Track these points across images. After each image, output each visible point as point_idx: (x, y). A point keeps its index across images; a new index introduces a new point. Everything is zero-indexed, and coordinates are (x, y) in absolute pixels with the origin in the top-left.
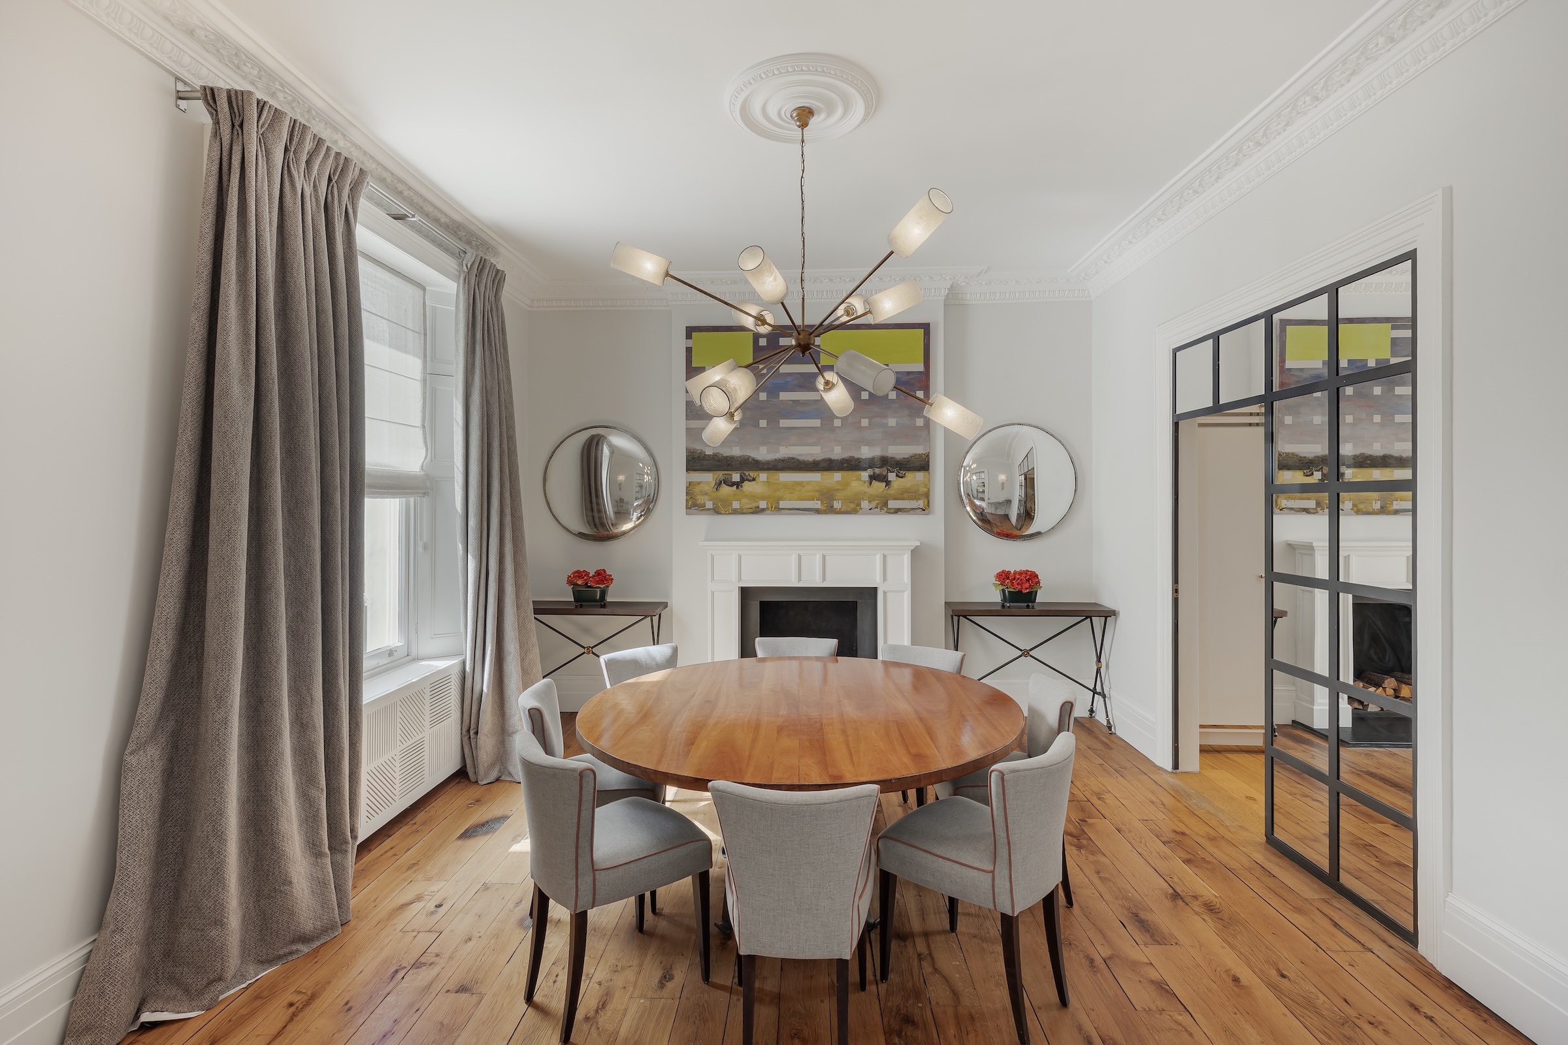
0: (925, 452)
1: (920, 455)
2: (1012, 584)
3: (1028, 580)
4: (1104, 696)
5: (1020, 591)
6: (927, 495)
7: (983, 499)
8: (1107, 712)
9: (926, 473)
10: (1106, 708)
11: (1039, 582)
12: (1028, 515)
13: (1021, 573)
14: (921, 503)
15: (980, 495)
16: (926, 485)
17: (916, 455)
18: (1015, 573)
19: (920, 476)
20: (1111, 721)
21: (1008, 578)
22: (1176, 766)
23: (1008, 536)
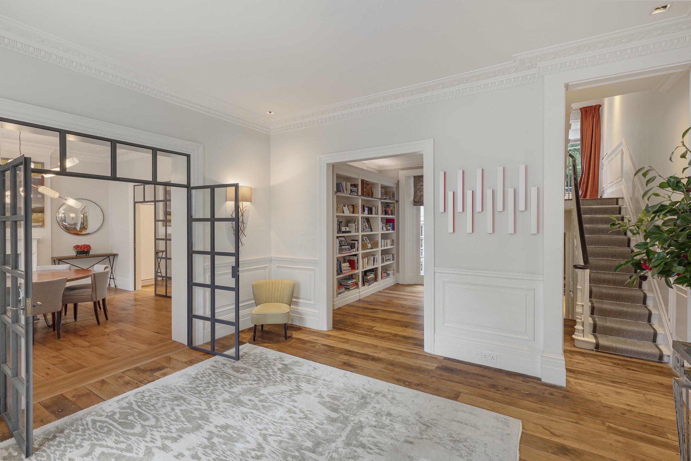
0: (42, 207)
1: (40, 208)
2: (81, 249)
3: (87, 247)
4: (114, 279)
5: (84, 251)
6: (43, 221)
7: (65, 222)
8: (115, 283)
9: (43, 214)
10: (114, 282)
11: (90, 248)
12: (84, 227)
13: (84, 245)
14: (40, 224)
15: (65, 221)
16: (43, 218)
17: (38, 207)
18: (82, 245)
19: (40, 215)
20: (116, 285)
21: (79, 247)
22: (135, 289)
23: (77, 234)
